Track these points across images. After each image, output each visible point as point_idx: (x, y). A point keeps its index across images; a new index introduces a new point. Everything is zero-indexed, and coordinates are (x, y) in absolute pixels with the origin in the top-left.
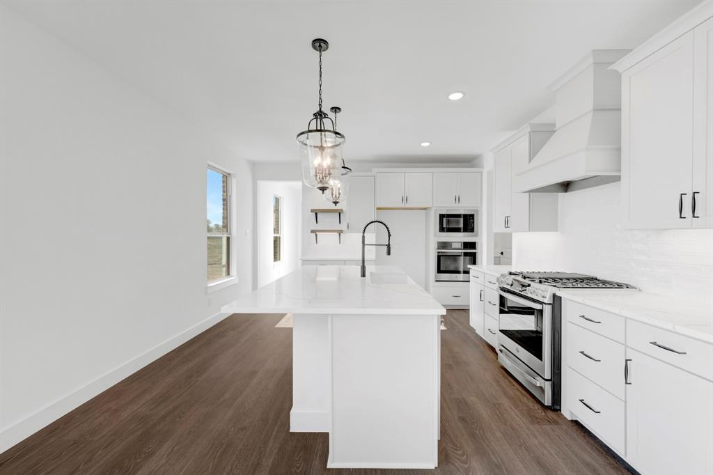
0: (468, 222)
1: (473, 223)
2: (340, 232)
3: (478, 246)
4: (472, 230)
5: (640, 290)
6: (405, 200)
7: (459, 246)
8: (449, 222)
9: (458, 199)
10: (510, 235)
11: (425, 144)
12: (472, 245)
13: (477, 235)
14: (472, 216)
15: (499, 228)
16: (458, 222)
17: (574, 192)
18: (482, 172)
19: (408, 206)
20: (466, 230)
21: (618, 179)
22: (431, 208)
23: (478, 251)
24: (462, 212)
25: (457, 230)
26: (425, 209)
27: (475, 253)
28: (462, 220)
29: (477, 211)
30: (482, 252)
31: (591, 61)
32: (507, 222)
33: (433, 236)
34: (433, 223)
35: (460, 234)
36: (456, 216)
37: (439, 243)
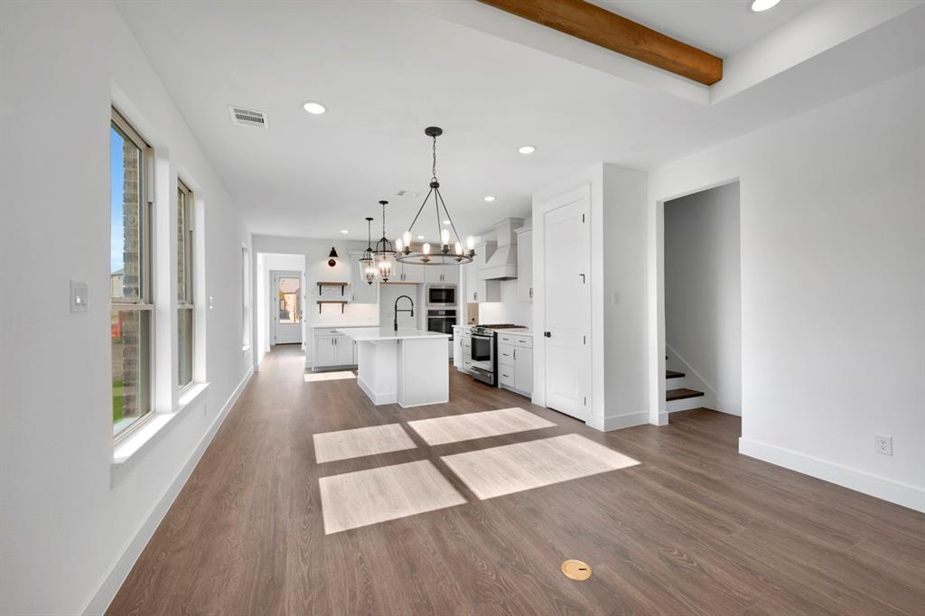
0: (448, 295)
1: (454, 296)
2: (344, 303)
3: (457, 313)
4: (453, 301)
6: (403, 277)
7: (444, 313)
8: (437, 295)
9: (442, 278)
10: (477, 304)
12: (453, 312)
13: (456, 305)
14: (453, 290)
15: (471, 300)
19: (406, 281)
20: (446, 301)
21: (516, 278)
22: (422, 283)
23: (457, 316)
24: (443, 288)
25: (440, 301)
26: (418, 284)
27: (455, 318)
28: (444, 293)
29: (456, 287)
30: (459, 317)
32: (475, 296)
33: (424, 306)
34: (425, 296)
35: (443, 304)
36: (441, 290)
37: (429, 311)
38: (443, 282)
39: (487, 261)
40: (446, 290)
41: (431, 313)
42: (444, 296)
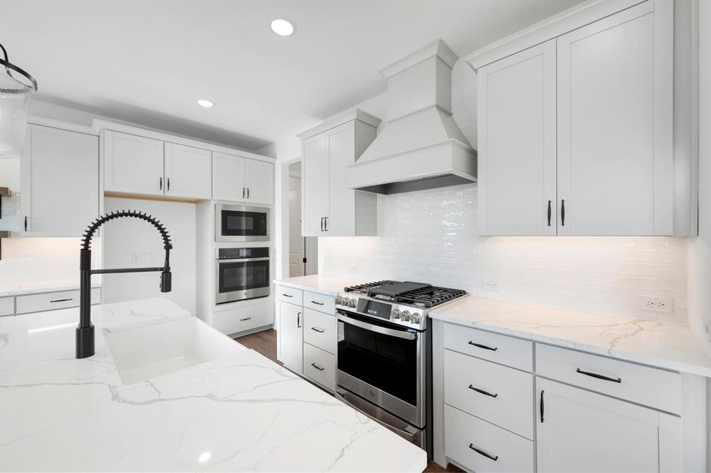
0: (258, 223)
1: (266, 224)
3: (271, 253)
4: (263, 234)
6: (165, 184)
7: (246, 253)
8: (231, 222)
9: (246, 193)
11: (205, 104)
12: (265, 252)
13: (268, 240)
14: (263, 215)
16: (239, 223)
17: (396, 195)
18: (274, 164)
20: (251, 233)
22: (210, 200)
23: (271, 258)
25: (237, 232)
26: (197, 202)
27: (268, 261)
29: (269, 210)
30: (274, 259)
31: (434, 51)
32: (324, 224)
33: (213, 242)
34: (213, 222)
35: (243, 238)
36: (239, 214)
37: (221, 250)
38: (248, 201)
39: (358, 155)
40: (248, 214)
41: (223, 253)
42: (244, 224)
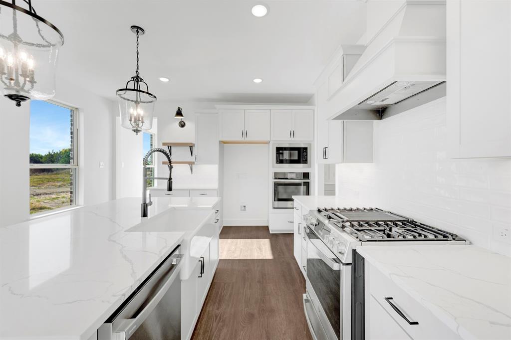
0: (301, 155)
1: (307, 155)
2: (191, 164)
3: (311, 176)
4: (305, 161)
5: (471, 243)
6: (245, 134)
8: (285, 154)
9: (292, 134)
11: (258, 81)
12: (306, 175)
14: (306, 149)
16: (290, 155)
19: (248, 139)
22: (269, 142)
23: (311, 180)
27: (309, 182)
29: (310, 144)
30: (314, 181)
32: (325, 153)
33: (270, 168)
34: (270, 155)
37: (275, 173)
38: (293, 139)
41: (277, 176)
